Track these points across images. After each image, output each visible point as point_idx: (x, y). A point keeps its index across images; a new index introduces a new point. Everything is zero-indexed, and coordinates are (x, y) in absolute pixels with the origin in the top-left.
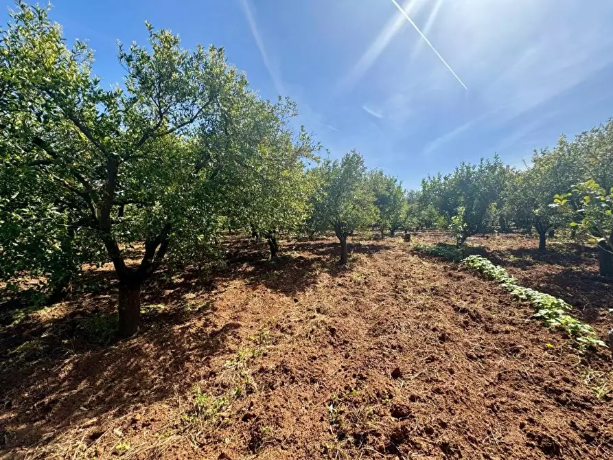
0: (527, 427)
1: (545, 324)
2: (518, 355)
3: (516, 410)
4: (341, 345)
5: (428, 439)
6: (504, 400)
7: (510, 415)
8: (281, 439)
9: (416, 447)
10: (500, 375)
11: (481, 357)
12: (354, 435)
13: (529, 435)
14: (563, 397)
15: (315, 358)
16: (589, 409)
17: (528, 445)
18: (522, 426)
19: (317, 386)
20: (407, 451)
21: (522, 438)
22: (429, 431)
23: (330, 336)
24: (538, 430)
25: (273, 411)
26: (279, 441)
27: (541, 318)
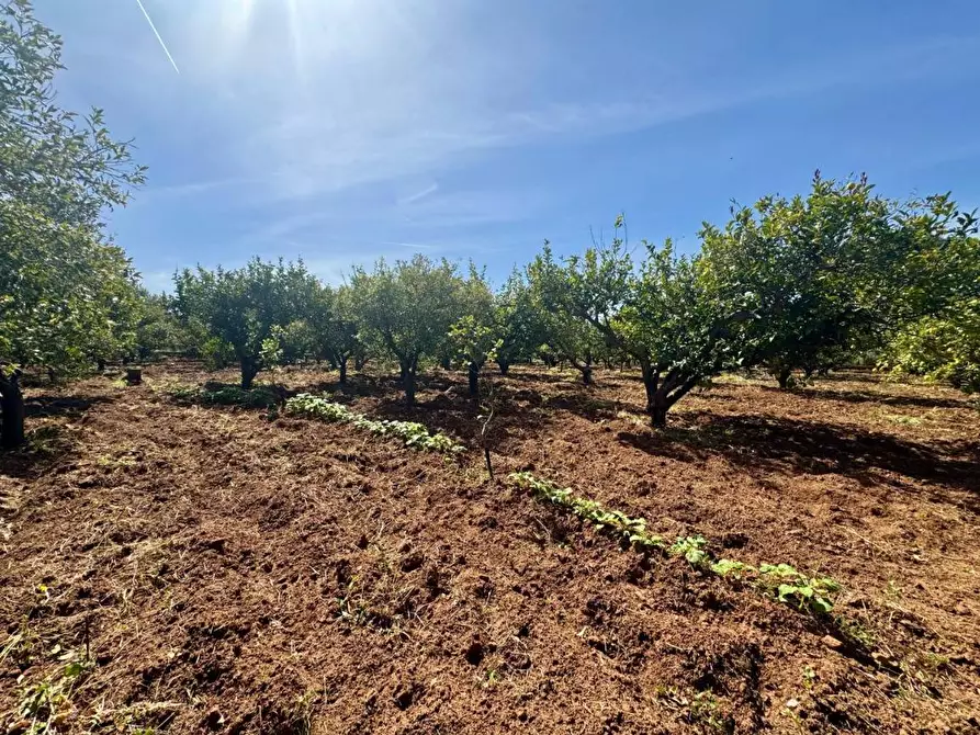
0: (474, 521)
1: (420, 448)
2: (427, 479)
3: (460, 516)
4: (241, 561)
5: (448, 565)
6: (447, 514)
7: (458, 522)
8: (319, 697)
9: (447, 576)
10: (429, 500)
11: (402, 494)
12: (398, 611)
13: (480, 525)
14: (469, 493)
15: (238, 593)
16: (485, 493)
17: (482, 531)
18: (470, 523)
19: (277, 623)
20: (445, 584)
21: (475, 530)
22: (444, 559)
23: (219, 556)
24: (479, 519)
25: (276, 682)
26: (319, 702)
27: (413, 445)
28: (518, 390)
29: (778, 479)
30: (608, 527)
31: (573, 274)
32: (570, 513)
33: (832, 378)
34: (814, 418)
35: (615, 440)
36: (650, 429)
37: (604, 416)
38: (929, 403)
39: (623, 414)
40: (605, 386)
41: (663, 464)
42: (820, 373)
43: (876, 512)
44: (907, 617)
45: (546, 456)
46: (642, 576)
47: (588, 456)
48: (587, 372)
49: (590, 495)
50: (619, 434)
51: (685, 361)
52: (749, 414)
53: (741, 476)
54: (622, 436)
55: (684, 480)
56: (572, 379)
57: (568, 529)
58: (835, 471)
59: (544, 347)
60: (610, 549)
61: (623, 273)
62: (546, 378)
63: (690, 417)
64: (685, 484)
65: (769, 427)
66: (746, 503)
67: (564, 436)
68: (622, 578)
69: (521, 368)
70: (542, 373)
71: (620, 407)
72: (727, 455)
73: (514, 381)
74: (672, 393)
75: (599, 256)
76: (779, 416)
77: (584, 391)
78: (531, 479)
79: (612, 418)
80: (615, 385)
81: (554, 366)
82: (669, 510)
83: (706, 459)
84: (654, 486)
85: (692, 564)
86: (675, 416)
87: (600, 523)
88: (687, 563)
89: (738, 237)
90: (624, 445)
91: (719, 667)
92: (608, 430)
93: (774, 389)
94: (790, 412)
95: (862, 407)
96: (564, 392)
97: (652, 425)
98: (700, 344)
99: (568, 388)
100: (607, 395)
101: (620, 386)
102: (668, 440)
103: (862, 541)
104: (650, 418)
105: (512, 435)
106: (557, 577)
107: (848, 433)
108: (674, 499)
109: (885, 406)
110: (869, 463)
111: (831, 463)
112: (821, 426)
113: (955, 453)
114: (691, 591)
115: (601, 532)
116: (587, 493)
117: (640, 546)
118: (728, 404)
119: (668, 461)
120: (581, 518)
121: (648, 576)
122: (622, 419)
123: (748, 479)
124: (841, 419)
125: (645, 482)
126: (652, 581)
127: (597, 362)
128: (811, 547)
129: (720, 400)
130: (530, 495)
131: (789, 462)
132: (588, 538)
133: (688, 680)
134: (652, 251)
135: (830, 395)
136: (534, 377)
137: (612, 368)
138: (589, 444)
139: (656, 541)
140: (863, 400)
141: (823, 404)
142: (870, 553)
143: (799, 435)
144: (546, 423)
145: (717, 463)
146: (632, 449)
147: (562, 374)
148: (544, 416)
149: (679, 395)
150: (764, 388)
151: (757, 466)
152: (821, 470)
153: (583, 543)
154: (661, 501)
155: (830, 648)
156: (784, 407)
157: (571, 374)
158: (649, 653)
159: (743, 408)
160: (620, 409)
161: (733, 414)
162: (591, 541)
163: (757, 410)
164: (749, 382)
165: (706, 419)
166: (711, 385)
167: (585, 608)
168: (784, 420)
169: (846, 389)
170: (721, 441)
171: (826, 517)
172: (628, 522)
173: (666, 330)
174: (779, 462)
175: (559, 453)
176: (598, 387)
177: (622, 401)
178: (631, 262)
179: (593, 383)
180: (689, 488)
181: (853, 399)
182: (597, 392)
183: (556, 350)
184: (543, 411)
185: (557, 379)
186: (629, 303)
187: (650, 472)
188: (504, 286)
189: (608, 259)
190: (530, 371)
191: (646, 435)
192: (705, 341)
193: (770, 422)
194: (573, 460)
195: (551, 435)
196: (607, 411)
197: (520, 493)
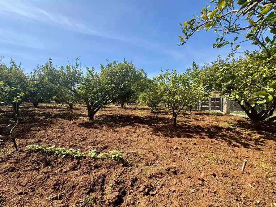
16: (11, 157)
28: (41, 113)
29: (118, 129)
30: (68, 155)
31: (62, 72)
32: (53, 154)
33: (132, 105)
34: (127, 114)
35: (77, 126)
36: (88, 121)
37: (75, 119)
38: (144, 109)
39: (81, 117)
40: (77, 109)
41: (90, 131)
42: (130, 104)
43: (134, 132)
44: (135, 153)
45: (48, 136)
46: (77, 166)
47: (65, 132)
48: (71, 105)
49: (64, 146)
50: (79, 124)
51: (98, 101)
52: (114, 114)
53: (110, 130)
54: (80, 124)
55: (95, 134)
56: (66, 108)
57: (52, 160)
58: (129, 125)
59: (55, 97)
60: (67, 162)
61: (80, 75)
62: (56, 108)
63: (101, 116)
64: (95, 135)
65: (118, 117)
66: (110, 137)
67: (57, 127)
68: (70, 170)
69: (45, 104)
70: (55, 106)
71: (80, 115)
72: (108, 125)
73: (39, 109)
74: (95, 110)
75: (71, 68)
76: (120, 114)
77: (70, 111)
78: (37, 146)
79: (77, 119)
80: (81, 109)
81: (60, 103)
82: (90, 144)
83: (102, 127)
84: (86, 137)
85: (92, 158)
86: (96, 117)
87: (64, 154)
88: (91, 158)
89: (108, 70)
90: (80, 127)
91: (94, 185)
92: (75, 123)
93: (121, 108)
94: (123, 113)
95: (135, 111)
96: (61, 112)
97: (90, 120)
98: (102, 97)
99: (64, 111)
100: (77, 112)
101: (82, 109)
102: (93, 123)
103: (131, 139)
104: (89, 118)
105: (33, 130)
106: (43, 180)
107: (132, 116)
108: (91, 140)
109: (139, 110)
110: (135, 122)
111: (128, 123)
112: (128, 115)
113: (147, 118)
114: (91, 166)
115: (65, 157)
116: (63, 145)
117: (78, 158)
118: (110, 112)
119: (92, 129)
120: (57, 155)
121: (79, 166)
122: (81, 119)
123: (112, 130)
124: (132, 114)
125: (84, 137)
126: (80, 167)
127: (76, 102)
128: (122, 144)
129: (109, 111)
130: (36, 152)
131: (121, 124)
132: (59, 161)
133: (85, 193)
134: (88, 69)
135: (131, 108)
136: (51, 108)
137: (81, 104)
138: (67, 128)
139: (83, 155)
140: (136, 109)
141: (129, 110)
142: (132, 141)
143: (124, 118)
144: (51, 123)
145: (105, 128)
146: (82, 128)
147: (63, 106)
148: (51, 121)
149: (97, 110)
150: (119, 108)
151: (114, 127)
152: (126, 125)
153: (57, 163)
154: (88, 141)
155: (121, 166)
156: (122, 112)
157: (65, 106)
158: (75, 191)
159: (114, 113)
160: (80, 116)
161: (111, 114)
162: (60, 162)
163: (117, 113)
164: (116, 106)
165: (104, 117)
166: (105, 107)
167: (53, 187)
168: (122, 115)
169: (133, 107)
170: (107, 122)
171: (126, 136)
172: (74, 151)
173: (93, 93)
174: (118, 125)
175: (54, 133)
176: (75, 110)
177: (82, 114)
178: (82, 72)
179: (73, 109)
180: (96, 136)
181: (134, 109)
182: (74, 111)
183: (59, 98)
184: (51, 119)
185: (60, 108)
186: (83, 84)
187: (86, 134)
188: (31, 72)
189: (74, 69)
190: (49, 105)
191: (88, 123)
192: (103, 96)
193: (119, 116)
194: (59, 135)
195: (52, 128)
196: (77, 117)
197: (30, 152)
